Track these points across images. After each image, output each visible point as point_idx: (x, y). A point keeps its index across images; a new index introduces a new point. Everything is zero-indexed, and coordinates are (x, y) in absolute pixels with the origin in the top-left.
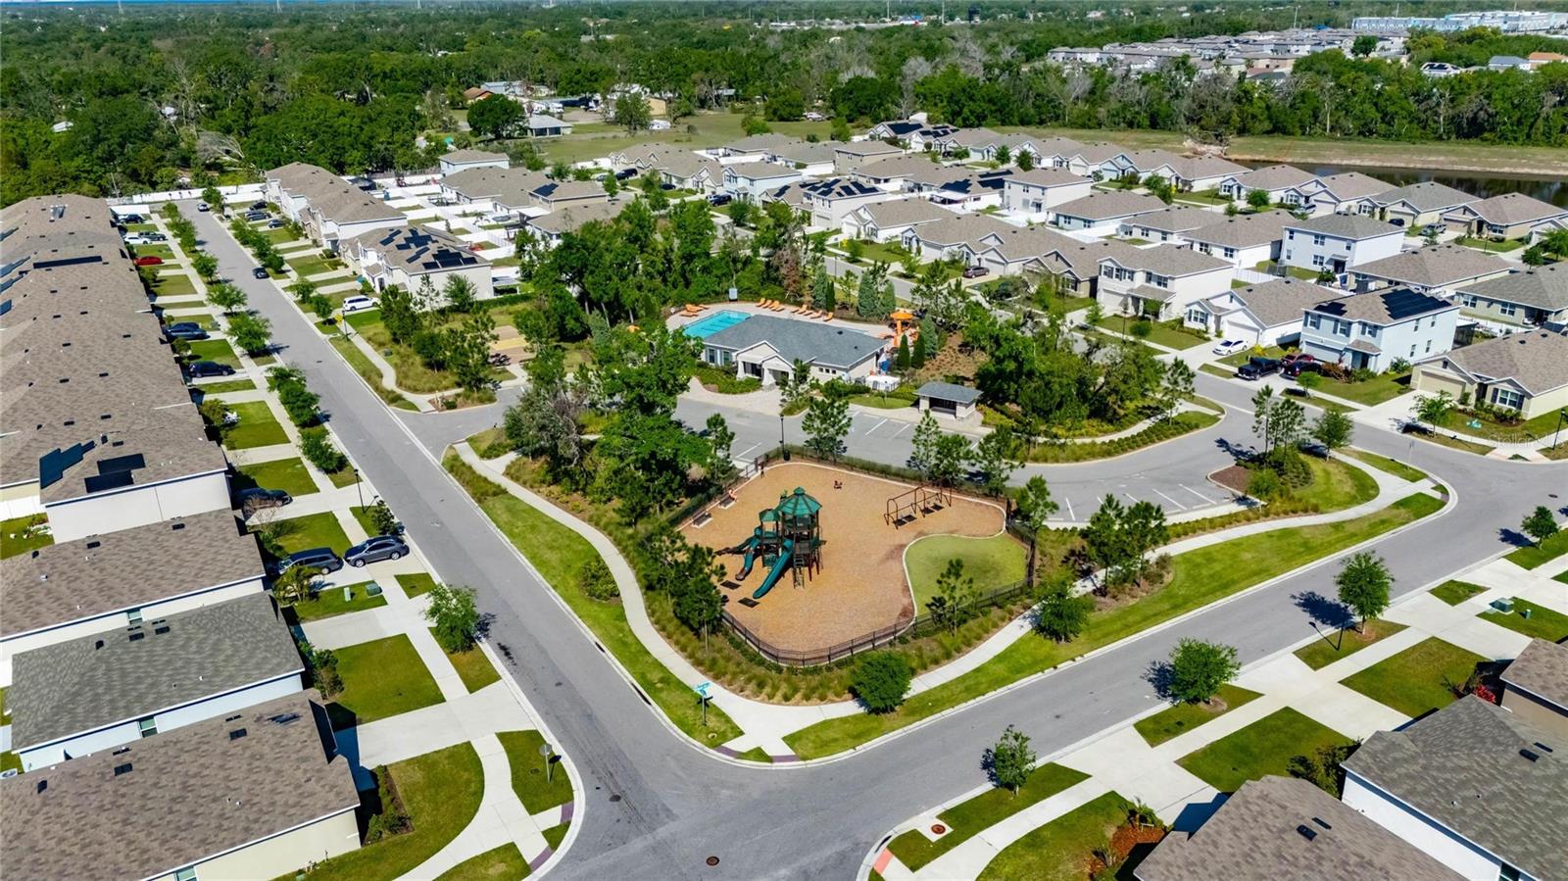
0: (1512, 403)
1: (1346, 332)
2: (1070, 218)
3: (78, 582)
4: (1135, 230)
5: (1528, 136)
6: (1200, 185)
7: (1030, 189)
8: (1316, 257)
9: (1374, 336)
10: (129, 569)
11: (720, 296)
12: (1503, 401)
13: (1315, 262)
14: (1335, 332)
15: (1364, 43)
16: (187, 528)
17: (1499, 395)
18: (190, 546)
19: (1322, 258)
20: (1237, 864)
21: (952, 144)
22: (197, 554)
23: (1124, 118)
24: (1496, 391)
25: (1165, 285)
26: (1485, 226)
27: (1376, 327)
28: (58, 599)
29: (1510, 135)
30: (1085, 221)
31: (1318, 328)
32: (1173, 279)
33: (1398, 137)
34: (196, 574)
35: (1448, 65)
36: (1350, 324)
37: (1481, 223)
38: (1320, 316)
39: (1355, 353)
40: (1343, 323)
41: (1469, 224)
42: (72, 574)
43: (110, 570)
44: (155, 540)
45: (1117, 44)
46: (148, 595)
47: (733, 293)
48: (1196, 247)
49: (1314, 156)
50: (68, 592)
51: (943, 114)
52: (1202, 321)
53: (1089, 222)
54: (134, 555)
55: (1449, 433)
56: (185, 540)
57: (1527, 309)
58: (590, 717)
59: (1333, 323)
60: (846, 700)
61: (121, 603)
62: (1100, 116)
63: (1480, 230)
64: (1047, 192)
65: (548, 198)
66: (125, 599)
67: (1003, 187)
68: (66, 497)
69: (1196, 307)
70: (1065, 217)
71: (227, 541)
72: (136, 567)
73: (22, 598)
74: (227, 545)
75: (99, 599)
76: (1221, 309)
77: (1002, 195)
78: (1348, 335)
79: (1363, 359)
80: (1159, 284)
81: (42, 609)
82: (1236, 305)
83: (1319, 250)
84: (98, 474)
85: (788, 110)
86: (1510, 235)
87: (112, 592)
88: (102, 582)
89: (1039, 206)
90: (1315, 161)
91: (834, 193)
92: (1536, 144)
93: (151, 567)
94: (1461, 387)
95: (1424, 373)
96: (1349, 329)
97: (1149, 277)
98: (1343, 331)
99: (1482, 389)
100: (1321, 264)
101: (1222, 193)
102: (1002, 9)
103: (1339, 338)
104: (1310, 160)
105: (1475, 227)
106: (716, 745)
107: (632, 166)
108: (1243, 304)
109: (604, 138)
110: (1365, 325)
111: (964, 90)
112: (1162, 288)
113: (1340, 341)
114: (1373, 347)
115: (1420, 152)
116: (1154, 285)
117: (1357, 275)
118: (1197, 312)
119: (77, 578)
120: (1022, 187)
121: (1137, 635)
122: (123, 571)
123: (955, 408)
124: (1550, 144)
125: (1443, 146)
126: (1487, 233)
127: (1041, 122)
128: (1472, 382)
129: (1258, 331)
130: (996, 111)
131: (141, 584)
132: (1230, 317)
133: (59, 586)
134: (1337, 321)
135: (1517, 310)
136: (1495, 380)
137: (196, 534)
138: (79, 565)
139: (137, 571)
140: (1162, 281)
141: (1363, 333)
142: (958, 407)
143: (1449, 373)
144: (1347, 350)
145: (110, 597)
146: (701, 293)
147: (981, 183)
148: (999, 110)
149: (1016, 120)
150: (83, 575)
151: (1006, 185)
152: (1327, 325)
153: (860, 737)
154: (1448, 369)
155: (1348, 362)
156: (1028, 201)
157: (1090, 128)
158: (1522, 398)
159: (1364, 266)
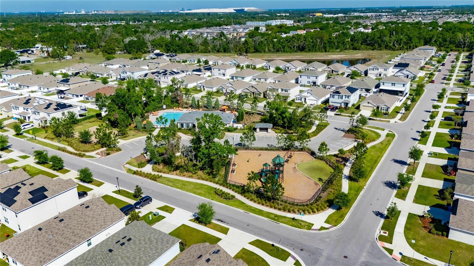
0: (386, 110)
1: (342, 98)
2: (237, 77)
3: (64, 234)
4: (256, 79)
5: (315, 50)
6: (258, 66)
7: (221, 70)
8: (308, 81)
9: (348, 98)
10: (80, 226)
11: (161, 108)
12: (383, 110)
13: (308, 83)
14: (339, 98)
15: (257, 28)
16: (90, 207)
17: (382, 109)
18: (96, 213)
19: (310, 82)
20: (471, 217)
21: (178, 59)
22: (100, 215)
23: (215, 50)
24: (381, 108)
25: (287, 92)
26: (334, 71)
27: (349, 96)
28: (62, 243)
29: (311, 50)
30: (242, 77)
31: (334, 98)
32: (290, 90)
33: (287, 52)
34: (104, 222)
35: (283, 33)
36: (343, 96)
37: (332, 71)
38: (334, 95)
39: (344, 103)
40: (340, 96)
41: (330, 71)
42: (60, 232)
43: (74, 227)
44: (82, 213)
45: (191, 29)
46: (92, 233)
47: (164, 107)
48: (277, 82)
49: (270, 57)
50: (63, 239)
51: (164, 50)
52: (300, 100)
53: (243, 78)
54: (78, 220)
55: (379, 119)
56: (92, 211)
57: (365, 89)
58: (267, 231)
59: (338, 96)
60: (328, 209)
61: (85, 238)
62: (209, 49)
63: (332, 72)
64: (227, 70)
65: (68, 83)
66: (85, 236)
67: (211, 69)
68: (25, 208)
69: (297, 97)
70: (236, 77)
71: (107, 208)
72: (82, 224)
73: (47, 246)
74: (108, 210)
75: (76, 239)
76: (305, 96)
77: (211, 72)
78: (342, 99)
79: (347, 104)
80: (285, 91)
81: (58, 248)
82: (309, 95)
83: (309, 80)
84: (32, 197)
85: (111, 51)
86: (340, 73)
87: (79, 235)
88: (73, 233)
89: (224, 75)
90: (271, 59)
91: (168, 75)
92: (317, 52)
93: (87, 223)
94: (372, 108)
95: (363, 106)
96: (342, 97)
97: (282, 90)
98: (341, 98)
99: (378, 108)
100: (310, 83)
101: (265, 68)
102: (144, 19)
103: (340, 100)
104: (270, 59)
105: (331, 72)
106: (310, 229)
107: (77, 71)
108: (312, 94)
109: (49, 63)
110: (346, 96)
111: (170, 43)
112: (286, 92)
113: (340, 101)
114: (349, 101)
115: (294, 55)
116: (284, 92)
117: (322, 85)
118: (298, 98)
119: (63, 234)
120: (218, 70)
121: (371, 177)
122: (78, 227)
123: (267, 130)
124: (320, 52)
125: (296, 53)
126: (334, 73)
127: (192, 52)
128: (375, 106)
129: (317, 101)
130: (179, 49)
131: (88, 230)
132: (309, 98)
133: (58, 238)
134: (339, 95)
135: (363, 90)
136: (381, 105)
137: (95, 209)
138: (61, 229)
139: (83, 226)
140: (286, 91)
141: (346, 98)
142: (268, 129)
143: (369, 105)
144: (342, 102)
145: (80, 237)
146: (154, 108)
147: (204, 69)
148: (181, 49)
149: (186, 51)
150: (65, 232)
151: (213, 69)
152: (336, 97)
153: (342, 217)
154: (369, 104)
155: (343, 106)
156: (220, 73)
157: (207, 53)
158: (388, 108)
159: (323, 82)
